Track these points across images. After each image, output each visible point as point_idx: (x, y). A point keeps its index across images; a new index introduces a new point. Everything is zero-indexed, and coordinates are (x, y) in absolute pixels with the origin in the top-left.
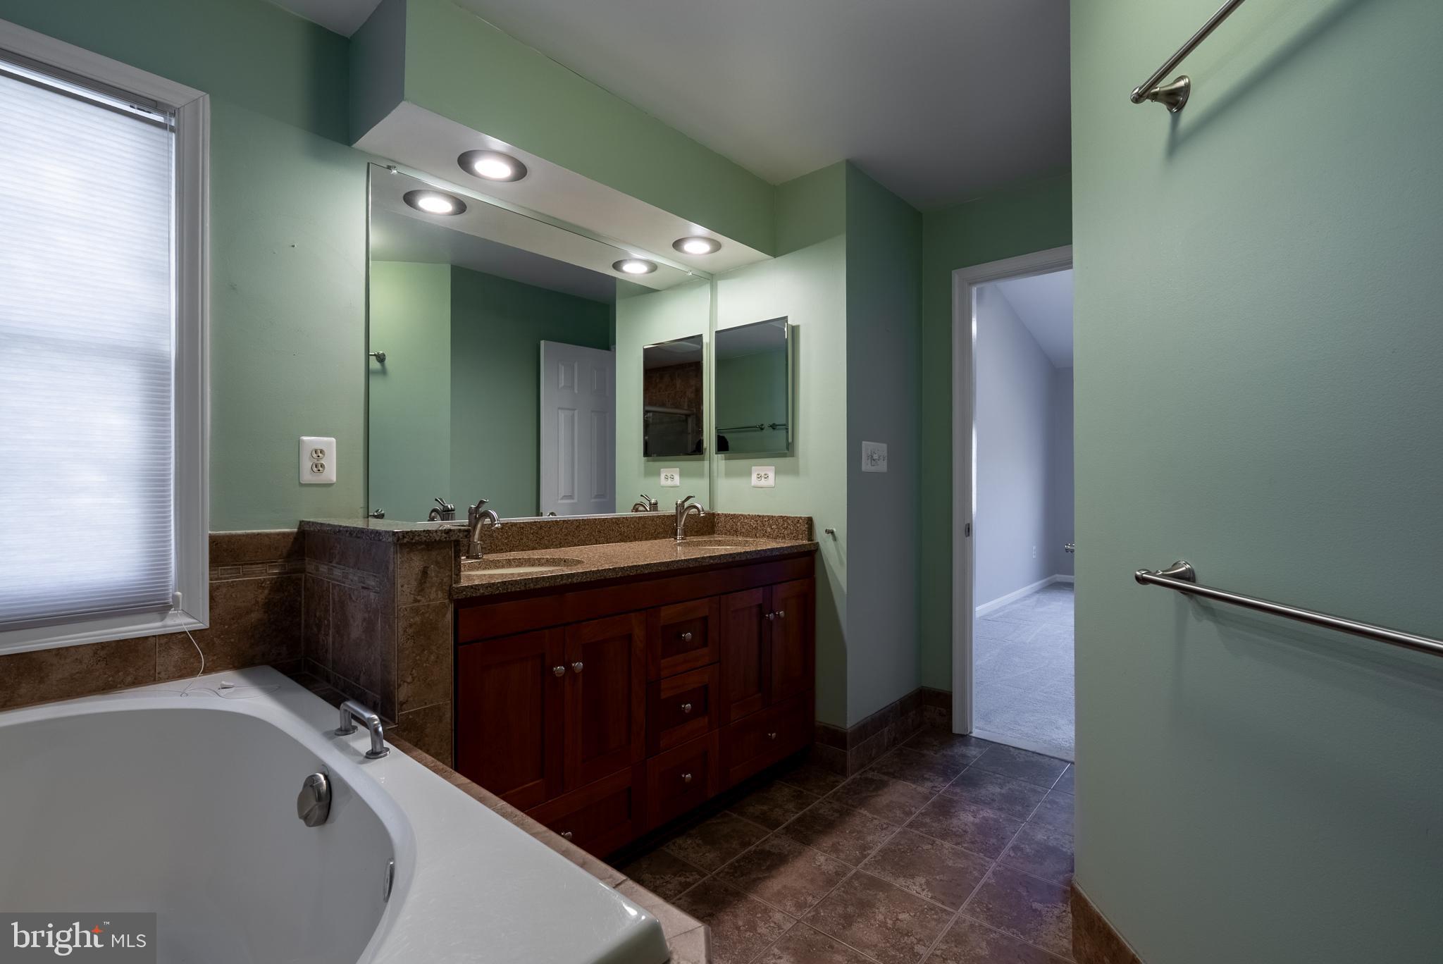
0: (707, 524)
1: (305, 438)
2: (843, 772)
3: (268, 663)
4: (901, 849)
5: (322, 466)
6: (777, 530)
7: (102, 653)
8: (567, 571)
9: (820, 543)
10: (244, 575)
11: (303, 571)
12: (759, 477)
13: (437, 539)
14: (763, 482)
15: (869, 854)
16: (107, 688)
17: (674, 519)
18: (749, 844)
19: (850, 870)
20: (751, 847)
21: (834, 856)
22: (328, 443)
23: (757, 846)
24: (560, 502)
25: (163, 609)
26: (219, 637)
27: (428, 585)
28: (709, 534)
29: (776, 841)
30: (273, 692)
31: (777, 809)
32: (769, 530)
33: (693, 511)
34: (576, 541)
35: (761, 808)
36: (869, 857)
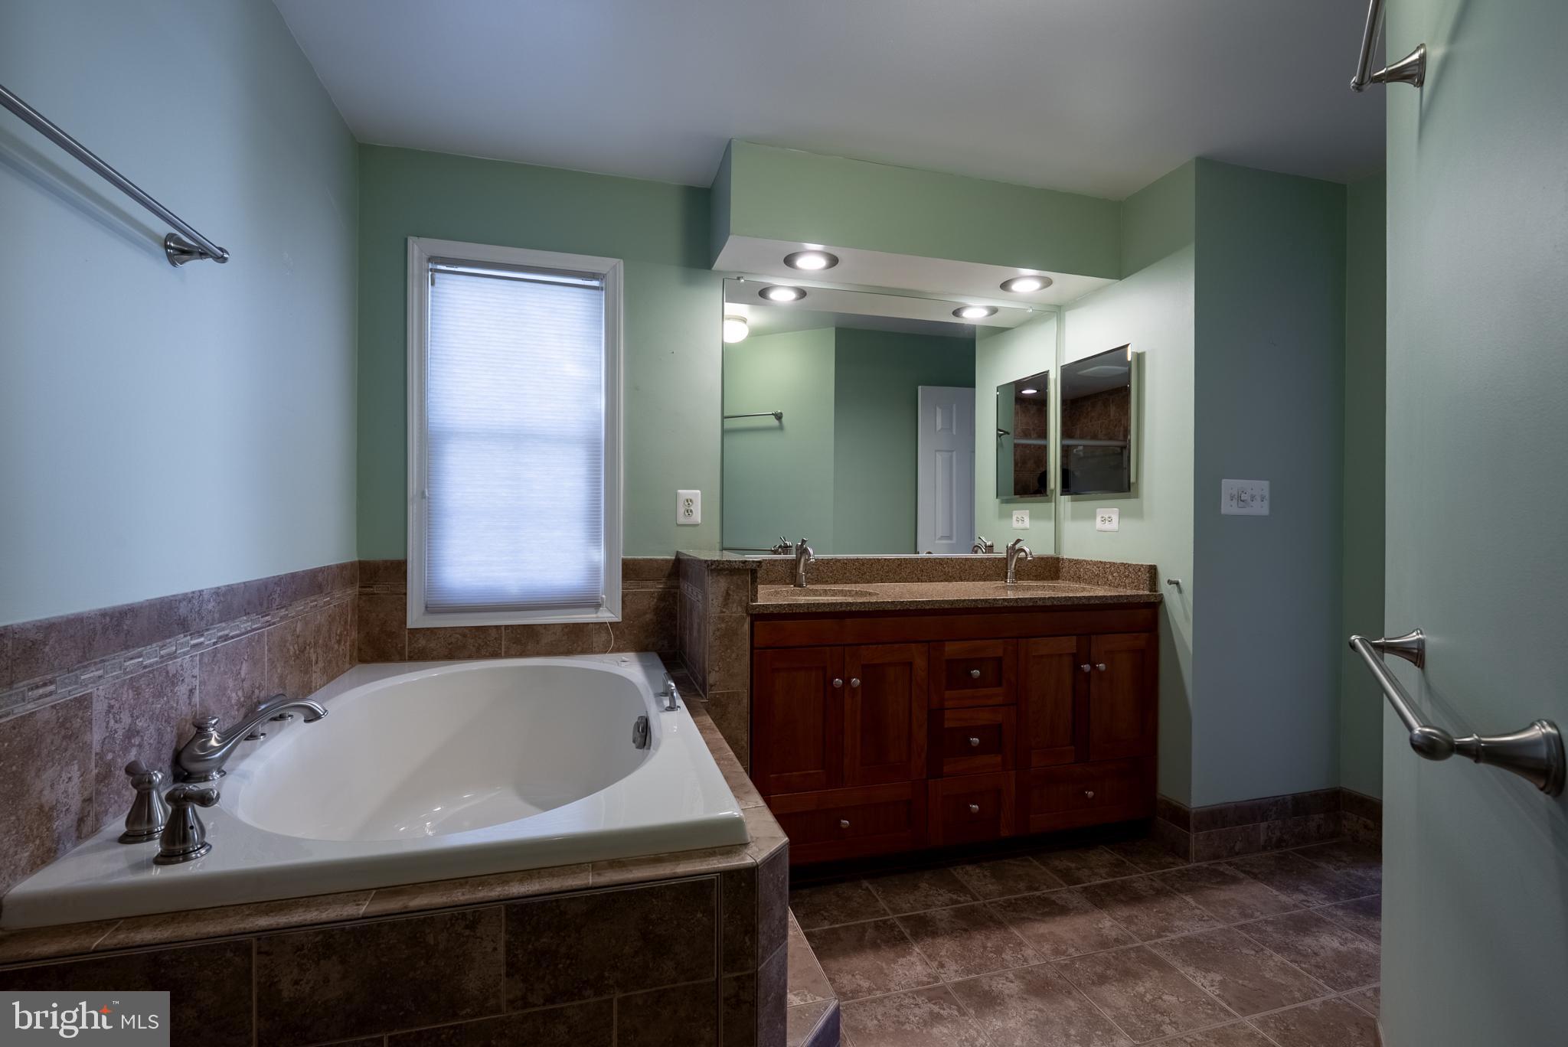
0: (1050, 568)
1: (679, 491)
2: (1185, 856)
3: (656, 651)
4: (1211, 943)
5: (691, 511)
6: (1118, 578)
7: (566, 630)
8: (850, 600)
9: (1165, 595)
10: (642, 588)
11: (678, 587)
12: (1104, 520)
13: (736, 567)
14: (1107, 526)
15: (1166, 936)
16: (568, 652)
17: (1005, 561)
18: (1037, 889)
19: (1134, 941)
20: (1035, 893)
21: (1123, 926)
22: (695, 494)
23: (1044, 894)
24: (937, 542)
25: (597, 606)
26: (627, 628)
27: (730, 600)
28: (1052, 579)
29: (1063, 894)
30: (647, 668)
31: (1084, 870)
32: (1110, 577)
33: (1022, 554)
34: (897, 578)
35: (1069, 864)
36: (1164, 939)
